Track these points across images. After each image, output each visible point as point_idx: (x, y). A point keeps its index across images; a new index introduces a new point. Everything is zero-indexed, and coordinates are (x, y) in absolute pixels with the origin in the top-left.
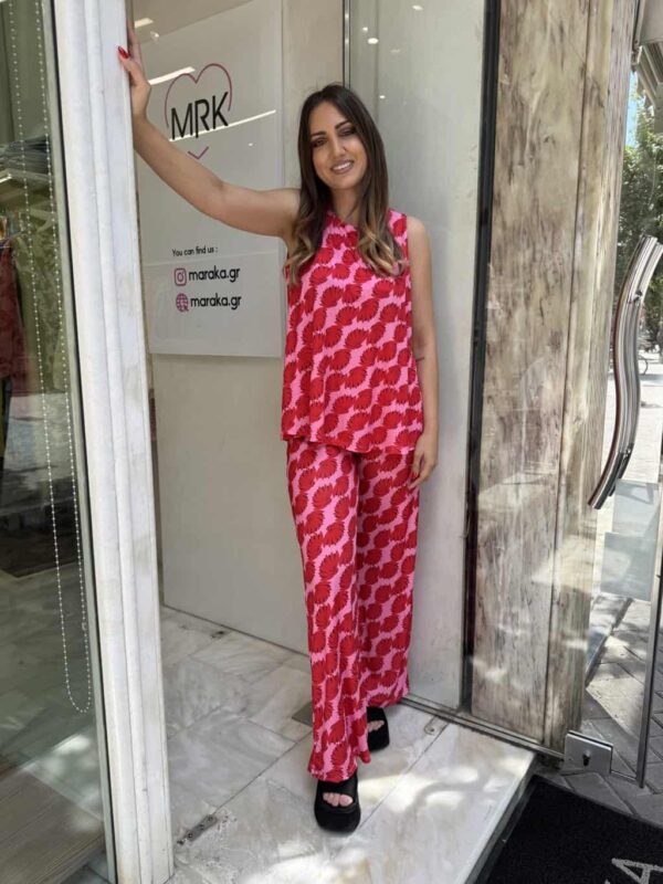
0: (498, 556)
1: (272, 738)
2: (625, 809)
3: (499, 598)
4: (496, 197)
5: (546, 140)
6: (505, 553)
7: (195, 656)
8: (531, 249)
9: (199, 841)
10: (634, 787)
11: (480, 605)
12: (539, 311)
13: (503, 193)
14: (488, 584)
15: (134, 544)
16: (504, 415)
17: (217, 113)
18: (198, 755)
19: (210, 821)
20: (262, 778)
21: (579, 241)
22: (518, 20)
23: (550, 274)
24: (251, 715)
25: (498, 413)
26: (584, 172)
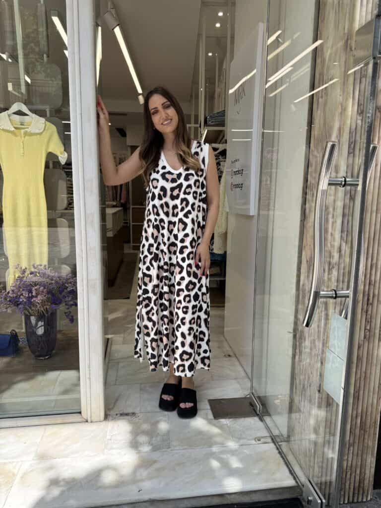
0: (302, 350)
3: (301, 377)
4: (313, 120)
11: (295, 379)
19: (133, 414)
22: (325, 6)
25: (306, 257)
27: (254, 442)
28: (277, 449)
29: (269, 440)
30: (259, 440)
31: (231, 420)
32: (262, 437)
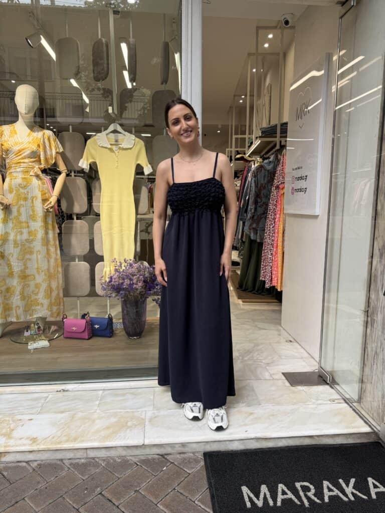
0: (374, 323)
3: (373, 345)
6: (376, 322)
7: (271, 344)
11: (367, 348)
16: (381, 248)
25: (379, 247)
27: (329, 402)
28: (351, 407)
29: (342, 401)
30: (334, 401)
31: (305, 387)
32: (336, 399)
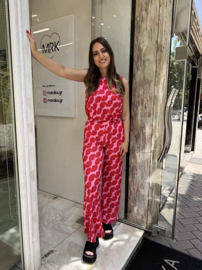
1: (70, 228)
2: (169, 246)
3: (135, 187)
4: (134, 75)
5: (147, 60)
6: (136, 174)
7: (47, 204)
8: (143, 89)
9: (48, 258)
10: (172, 240)
11: (130, 189)
12: (145, 107)
13: (136, 74)
14: (132, 182)
15: (30, 173)
17: (56, 47)
18: (48, 233)
19: (52, 252)
20: (67, 239)
21: (156, 88)
22: (140, 27)
23: (148, 96)
24: (64, 222)
26: (157, 69)
29: (119, 222)
